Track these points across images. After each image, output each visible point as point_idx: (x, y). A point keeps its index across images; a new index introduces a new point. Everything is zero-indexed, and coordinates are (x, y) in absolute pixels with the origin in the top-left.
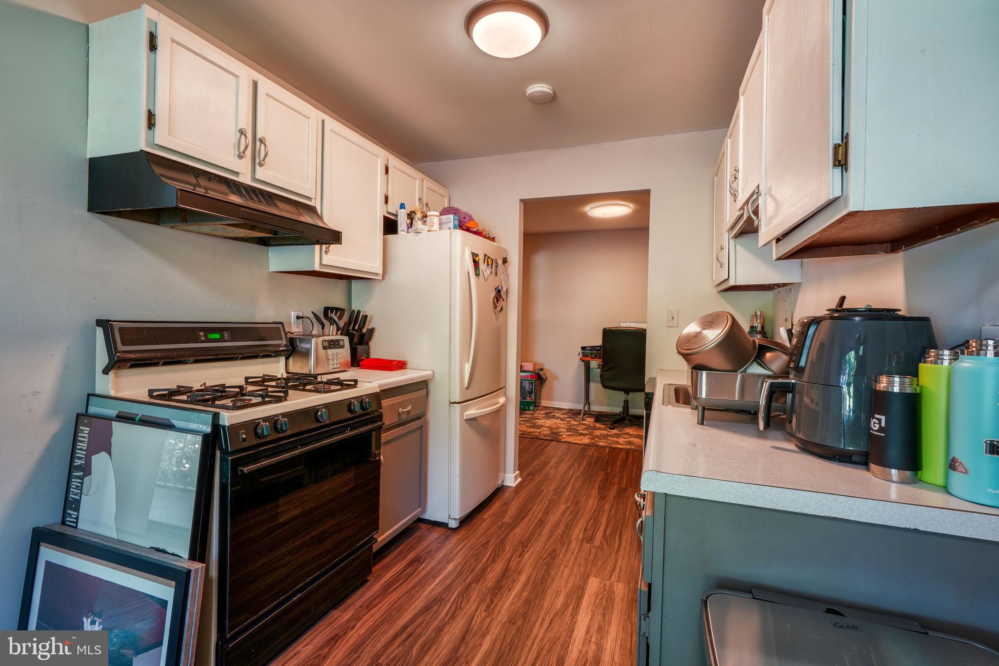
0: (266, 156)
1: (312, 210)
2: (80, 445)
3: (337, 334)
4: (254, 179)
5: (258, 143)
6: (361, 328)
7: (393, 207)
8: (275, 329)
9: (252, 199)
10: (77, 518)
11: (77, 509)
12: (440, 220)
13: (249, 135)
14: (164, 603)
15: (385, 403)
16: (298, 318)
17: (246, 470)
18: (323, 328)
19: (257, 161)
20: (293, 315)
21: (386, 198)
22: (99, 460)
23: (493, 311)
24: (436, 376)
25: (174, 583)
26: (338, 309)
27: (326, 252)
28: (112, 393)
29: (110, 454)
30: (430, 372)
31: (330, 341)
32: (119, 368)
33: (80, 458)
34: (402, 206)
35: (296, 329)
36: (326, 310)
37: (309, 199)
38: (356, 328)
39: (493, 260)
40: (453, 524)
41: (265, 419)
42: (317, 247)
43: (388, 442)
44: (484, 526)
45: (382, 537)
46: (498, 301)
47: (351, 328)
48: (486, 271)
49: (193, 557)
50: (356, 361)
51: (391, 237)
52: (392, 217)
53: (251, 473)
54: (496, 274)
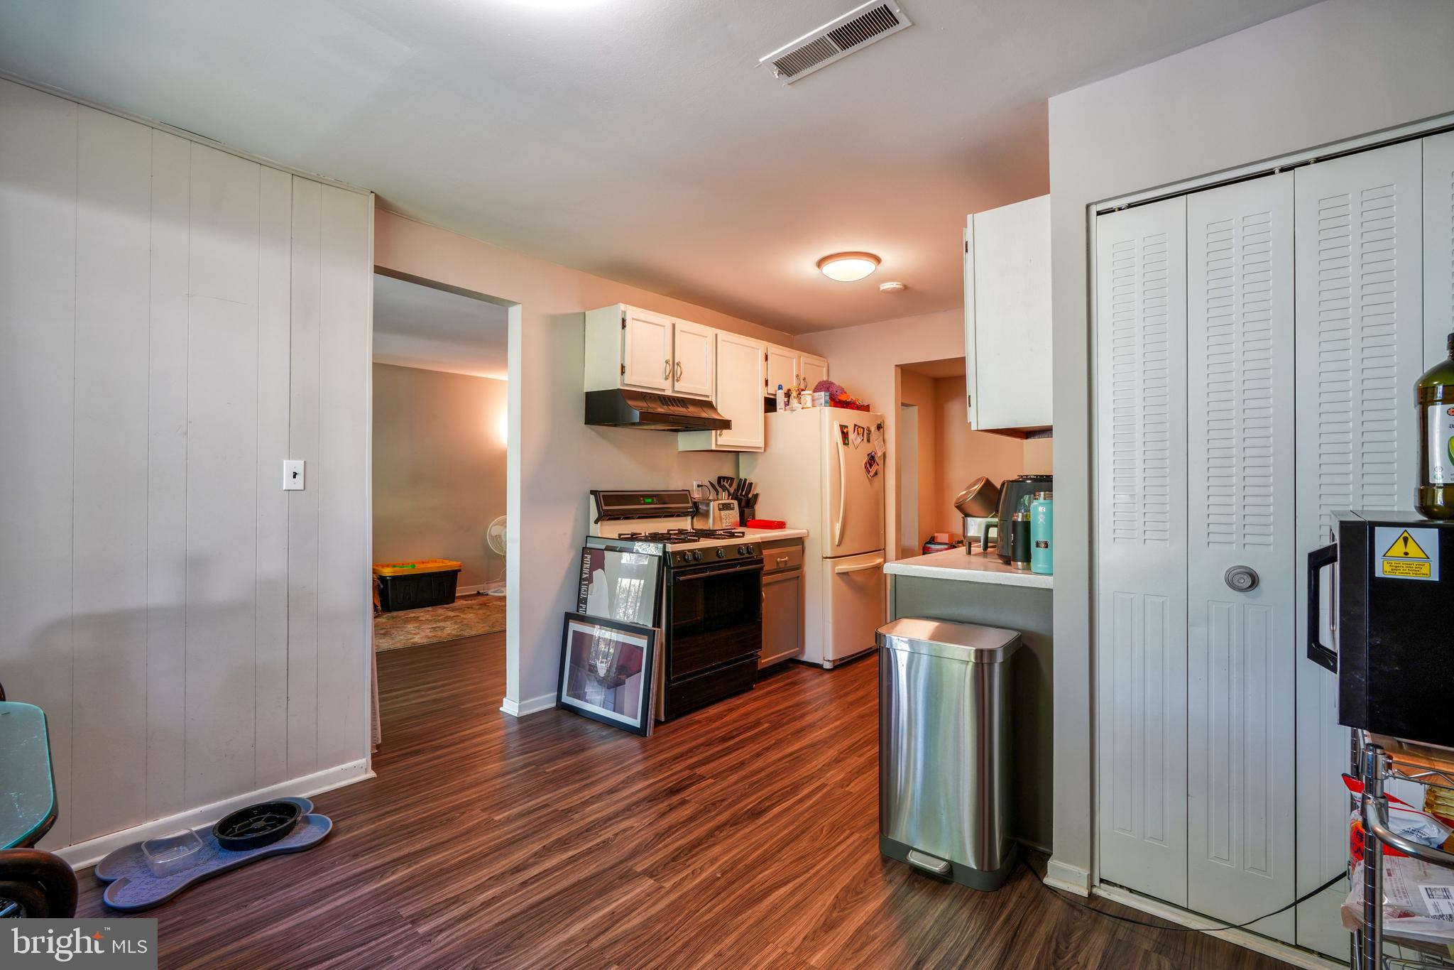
0: (681, 374)
1: (709, 405)
2: (585, 566)
3: (728, 499)
4: (674, 391)
5: (676, 366)
6: (747, 494)
7: (772, 389)
8: (683, 496)
9: (673, 406)
10: (586, 609)
11: (586, 603)
12: (813, 397)
13: (671, 363)
14: (641, 649)
15: (765, 552)
16: (699, 486)
17: (681, 578)
18: (717, 494)
19: (676, 378)
20: (695, 484)
21: (767, 382)
22: (598, 574)
23: (866, 478)
24: (811, 535)
25: (646, 637)
26: (728, 478)
27: (720, 435)
28: (600, 536)
29: (604, 570)
30: (805, 531)
31: (723, 504)
32: (603, 520)
33: (586, 574)
34: (780, 388)
35: (697, 495)
36: (720, 478)
37: (708, 396)
38: (744, 494)
39: (864, 428)
40: (828, 666)
41: (689, 551)
42: (714, 432)
43: (768, 584)
44: (856, 671)
45: (766, 660)
46: (871, 466)
47: (739, 494)
48: (855, 440)
49: (654, 626)
50: (743, 522)
51: (769, 414)
52: (772, 397)
53: (683, 581)
54: (869, 441)
